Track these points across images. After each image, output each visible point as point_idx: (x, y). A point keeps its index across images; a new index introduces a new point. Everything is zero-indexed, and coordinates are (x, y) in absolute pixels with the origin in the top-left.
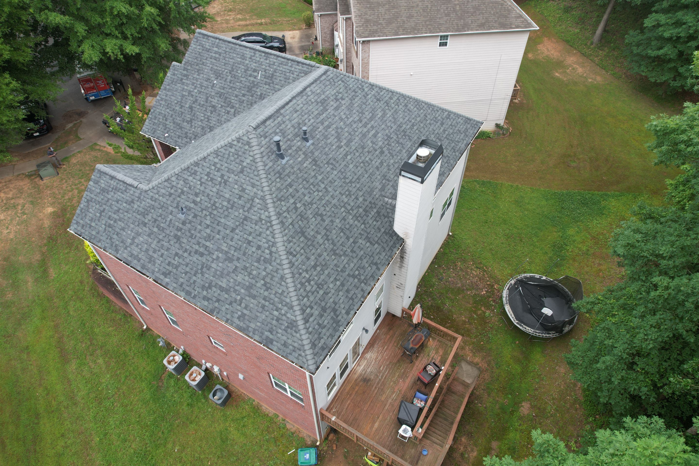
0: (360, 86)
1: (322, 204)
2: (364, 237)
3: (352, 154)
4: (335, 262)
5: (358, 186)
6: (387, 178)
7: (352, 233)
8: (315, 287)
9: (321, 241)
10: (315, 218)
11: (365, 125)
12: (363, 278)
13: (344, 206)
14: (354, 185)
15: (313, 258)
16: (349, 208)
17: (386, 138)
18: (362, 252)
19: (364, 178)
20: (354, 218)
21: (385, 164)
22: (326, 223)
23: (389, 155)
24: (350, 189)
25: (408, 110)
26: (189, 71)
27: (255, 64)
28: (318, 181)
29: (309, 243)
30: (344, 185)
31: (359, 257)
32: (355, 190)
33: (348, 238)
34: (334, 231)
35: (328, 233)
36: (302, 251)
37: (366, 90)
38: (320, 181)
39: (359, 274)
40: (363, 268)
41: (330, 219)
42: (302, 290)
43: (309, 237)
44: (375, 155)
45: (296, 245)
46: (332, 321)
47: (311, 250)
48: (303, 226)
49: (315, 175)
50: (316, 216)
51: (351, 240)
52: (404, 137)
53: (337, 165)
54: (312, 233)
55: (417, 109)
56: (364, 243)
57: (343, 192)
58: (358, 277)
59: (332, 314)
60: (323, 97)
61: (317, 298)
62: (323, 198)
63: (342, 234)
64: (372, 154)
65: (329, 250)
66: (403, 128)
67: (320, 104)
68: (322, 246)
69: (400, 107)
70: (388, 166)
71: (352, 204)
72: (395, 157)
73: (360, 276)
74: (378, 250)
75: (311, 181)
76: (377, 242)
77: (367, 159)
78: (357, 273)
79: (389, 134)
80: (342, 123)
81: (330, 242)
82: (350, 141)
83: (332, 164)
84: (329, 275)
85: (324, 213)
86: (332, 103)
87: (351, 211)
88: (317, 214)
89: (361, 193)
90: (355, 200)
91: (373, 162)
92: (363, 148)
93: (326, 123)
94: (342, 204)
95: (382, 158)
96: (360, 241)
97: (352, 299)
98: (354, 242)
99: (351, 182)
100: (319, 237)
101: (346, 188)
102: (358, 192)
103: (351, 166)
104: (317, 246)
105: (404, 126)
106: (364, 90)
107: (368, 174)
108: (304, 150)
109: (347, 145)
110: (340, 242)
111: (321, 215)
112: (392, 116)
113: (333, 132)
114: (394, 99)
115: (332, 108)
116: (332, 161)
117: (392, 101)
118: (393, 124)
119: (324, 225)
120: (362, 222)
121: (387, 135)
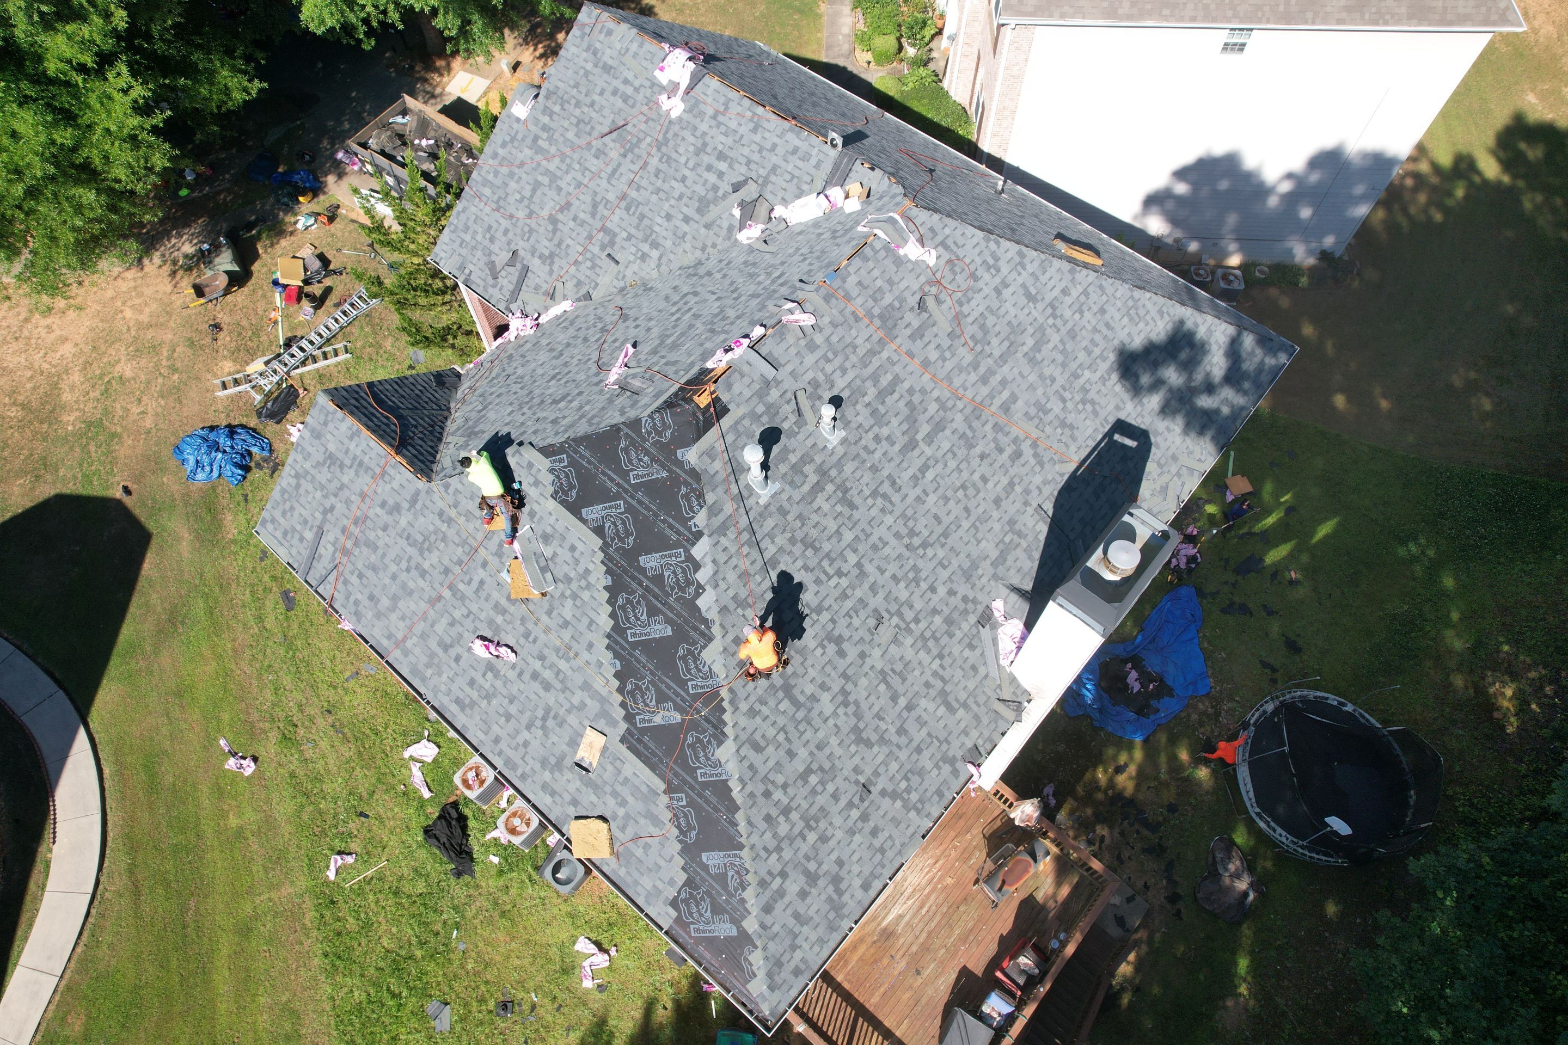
0: (991, 262)
1: (844, 611)
2: (933, 693)
3: (940, 466)
4: (857, 760)
5: (941, 553)
6: (1017, 527)
7: (909, 682)
8: (801, 825)
9: (829, 710)
10: (824, 647)
11: (984, 380)
12: (914, 797)
13: (900, 614)
14: (930, 552)
15: (803, 753)
16: (909, 615)
17: (1033, 411)
18: (924, 732)
19: (961, 532)
20: (919, 644)
21: (1018, 489)
22: (849, 659)
23: (1032, 461)
24: (921, 563)
25: (1107, 325)
26: (555, 117)
27: (722, 138)
28: (843, 544)
29: (800, 715)
30: (907, 554)
31: (914, 744)
32: (931, 565)
33: (894, 698)
34: (863, 682)
35: (849, 687)
36: (781, 737)
37: (1005, 270)
38: (849, 545)
39: (908, 790)
40: (921, 773)
41: (860, 648)
42: (768, 835)
43: (802, 699)
44: (997, 465)
45: (769, 722)
46: (828, 907)
47: (802, 733)
49: (837, 531)
50: (825, 643)
51: (902, 702)
52: (1080, 407)
53: (896, 498)
54: (809, 689)
55: (1131, 319)
56: (931, 707)
57: (900, 574)
58: (905, 795)
59: (831, 889)
60: (888, 299)
61: (800, 854)
62: (849, 592)
63: (882, 687)
64: (989, 460)
65: (845, 729)
66: (1082, 381)
67: (877, 322)
68: (831, 722)
69: (1087, 315)
70: (1027, 492)
71: (918, 605)
73: (909, 793)
74: (963, 725)
75: (826, 547)
76: (965, 705)
77: (976, 477)
78: (903, 785)
79: (1043, 401)
80: (927, 377)
81: (851, 709)
82: (939, 427)
83: (885, 496)
84: (835, 797)
85: (846, 634)
86: (908, 317)
87: (913, 626)
89: (944, 574)
90: (929, 594)
91: (990, 485)
92: (971, 444)
93: (885, 381)
94: (894, 608)
95: (1012, 472)
96: (923, 703)
97: (882, 851)
98: (909, 707)
99: (925, 545)
100: (825, 697)
101: (911, 562)
102: (939, 570)
103: (932, 499)
104: (817, 722)
106: (998, 270)
107: (972, 519)
108: (818, 459)
109: (929, 440)
110: (876, 709)
111: (839, 640)
112: (1061, 347)
113: (902, 404)
114: (1075, 293)
115: (908, 332)
116: (886, 488)
117: (1068, 300)
118: (1060, 369)
119: (842, 664)
120: (935, 652)
121: (1037, 404)
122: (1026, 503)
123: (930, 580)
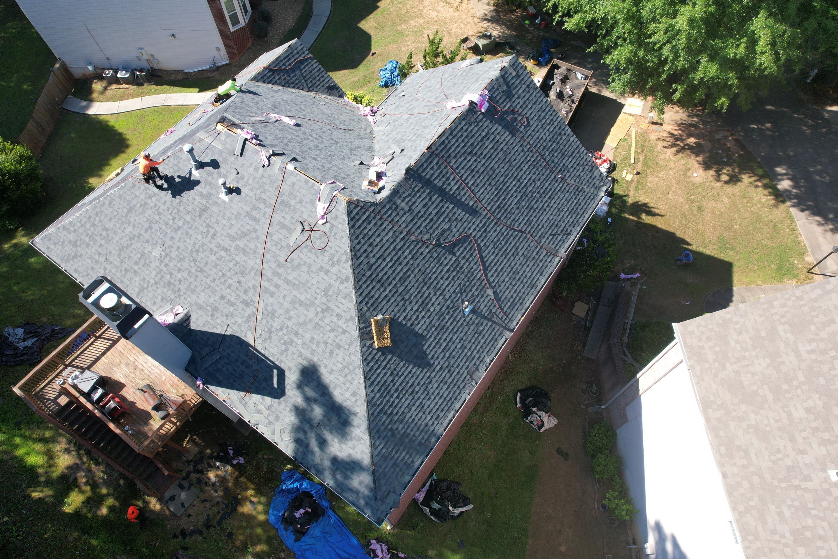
0: (335, 260)
1: (161, 226)
2: (142, 283)
3: (229, 258)
4: (114, 251)
5: (193, 270)
6: (215, 313)
7: (143, 269)
8: (90, 232)
9: (127, 231)
10: (147, 221)
11: (275, 274)
13: (167, 255)
14: (192, 264)
15: (112, 225)
16: (167, 261)
20: (158, 270)
21: (232, 309)
22: (145, 235)
24: (187, 260)
25: (331, 352)
28: (185, 217)
29: (123, 219)
30: (189, 252)
34: (139, 245)
35: (136, 238)
36: (115, 213)
37: (334, 270)
41: (150, 239)
43: (128, 218)
44: (238, 292)
47: (118, 222)
48: (136, 208)
51: (136, 268)
52: (282, 341)
53: (209, 238)
54: (132, 220)
56: (137, 284)
57: (180, 250)
61: (82, 236)
62: (168, 226)
63: (139, 255)
64: (239, 287)
65: (122, 242)
66: (295, 339)
68: (123, 234)
69: (332, 335)
71: (171, 264)
72: (247, 325)
75: (181, 209)
77: (230, 281)
79: (277, 315)
81: (129, 242)
82: (244, 252)
83: (208, 232)
84: (101, 246)
85: (153, 231)
86: (288, 217)
87: (163, 264)
88: (151, 222)
89: (185, 274)
90: (176, 269)
91: (229, 291)
92: (242, 273)
93: (254, 213)
94: (168, 252)
95: (238, 303)
96: (137, 279)
98: (135, 272)
99: (195, 260)
100: (130, 229)
101: (186, 255)
102: (187, 271)
103: (213, 258)
104: (123, 228)
105: (300, 342)
106: (332, 265)
109: (237, 248)
110: (131, 255)
111: (150, 228)
112: (307, 320)
113: (248, 227)
114: (340, 323)
115: (282, 220)
116: (212, 231)
117: (335, 319)
118: (296, 322)
119: (142, 232)
120: (157, 279)
121: (274, 311)
122: (227, 316)
123: (182, 269)
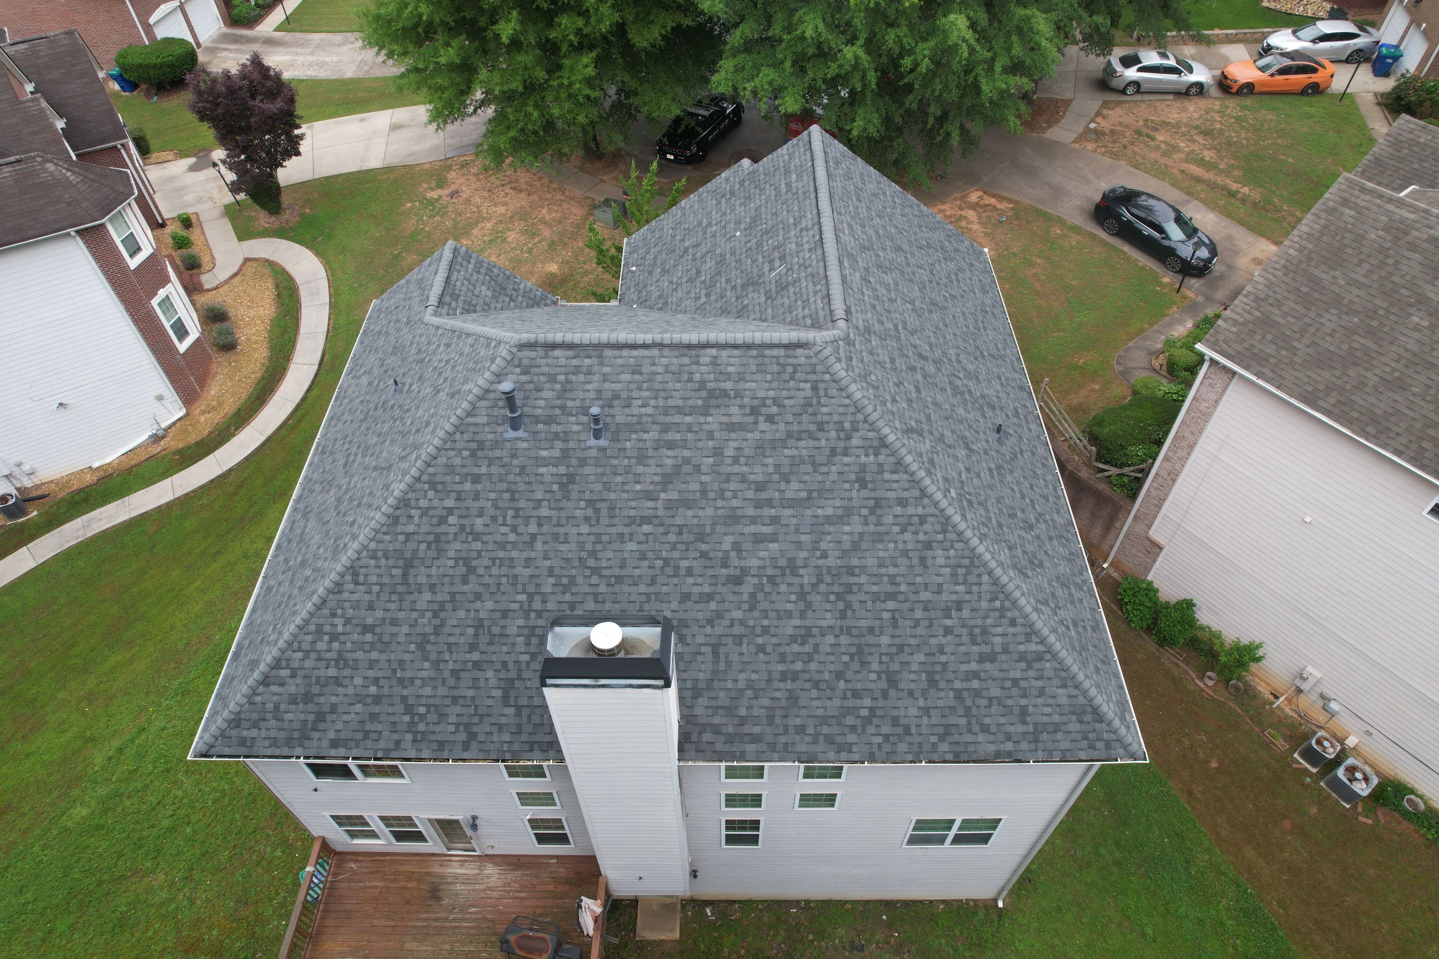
0: (847, 425)
1: (493, 555)
2: (503, 675)
3: (661, 530)
4: (408, 657)
5: (602, 589)
7: (492, 648)
8: (333, 655)
9: (421, 605)
10: (457, 564)
11: (758, 504)
12: (421, 727)
13: (531, 596)
14: (594, 580)
15: (379, 613)
16: (537, 605)
17: (782, 562)
18: (470, 693)
19: (633, 589)
20: (526, 631)
21: (713, 605)
22: (466, 588)
23: (745, 597)
24: (580, 580)
25: (922, 560)
26: (743, 187)
28: (535, 513)
29: (400, 589)
30: (576, 564)
31: (456, 693)
32: (587, 589)
33: (473, 647)
34: (462, 614)
35: (448, 606)
36: (376, 588)
37: (854, 442)
38: (539, 518)
39: (422, 717)
40: (442, 716)
41: (480, 589)
42: (309, 638)
43: (411, 580)
44: (711, 572)
45: (378, 571)
46: (299, 727)
47: (390, 601)
48: (421, 554)
49: (540, 501)
50: (461, 562)
51: (476, 656)
52: (832, 598)
53: (604, 521)
54: (422, 579)
55: (954, 575)
56: (493, 682)
57: (557, 571)
58: (416, 719)
59: (312, 717)
60: (729, 385)
61: (316, 673)
62: (509, 547)
63: (471, 631)
64: (707, 563)
65: (418, 630)
66: (852, 580)
67: (704, 394)
68: (415, 615)
69: (908, 536)
70: (719, 615)
72: (756, 614)
73: (421, 720)
74: (503, 720)
75: (522, 504)
76: (519, 708)
77: (685, 564)
78: (422, 710)
79: (800, 564)
80: (711, 461)
81: (437, 622)
82: (687, 503)
83: (597, 511)
84: (372, 664)
85: (481, 571)
86: (734, 410)
87: (533, 615)
88: (466, 561)
91: (691, 580)
92: (701, 537)
93: (670, 436)
94: (531, 589)
95: (720, 589)
96: (490, 674)
97: (367, 734)
98: (477, 665)
99: (595, 571)
100: (427, 596)
101: (573, 572)
102: (590, 598)
103: (631, 546)
104: (406, 605)
105: (863, 579)
106: (848, 438)
107: (651, 589)
108: (571, 444)
109: (670, 506)
110: (452, 640)
111: (471, 570)
112: (856, 538)
113: (669, 462)
114: (910, 510)
115: (725, 419)
116: (603, 506)
117: (898, 510)
118: (838, 554)
119: (458, 588)
120: (532, 649)
121: (791, 560)
122: (710, 622)
123: (579, 598)
